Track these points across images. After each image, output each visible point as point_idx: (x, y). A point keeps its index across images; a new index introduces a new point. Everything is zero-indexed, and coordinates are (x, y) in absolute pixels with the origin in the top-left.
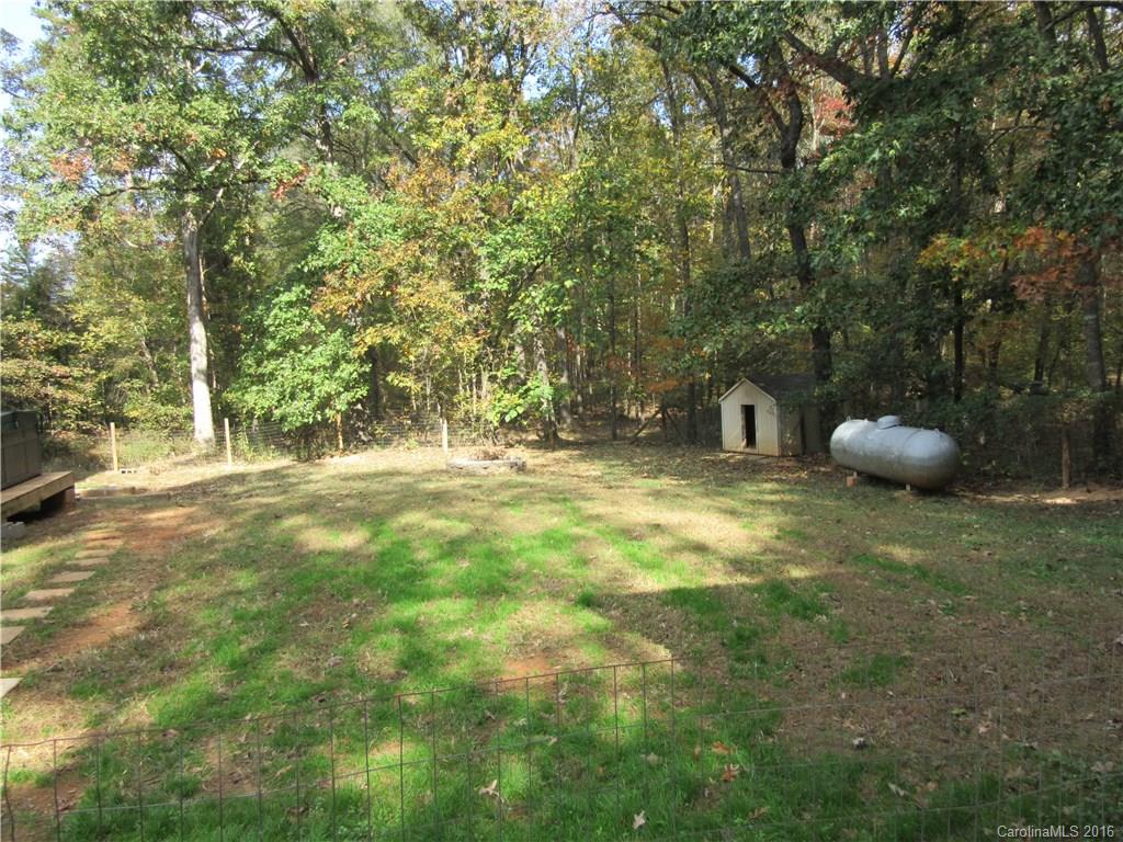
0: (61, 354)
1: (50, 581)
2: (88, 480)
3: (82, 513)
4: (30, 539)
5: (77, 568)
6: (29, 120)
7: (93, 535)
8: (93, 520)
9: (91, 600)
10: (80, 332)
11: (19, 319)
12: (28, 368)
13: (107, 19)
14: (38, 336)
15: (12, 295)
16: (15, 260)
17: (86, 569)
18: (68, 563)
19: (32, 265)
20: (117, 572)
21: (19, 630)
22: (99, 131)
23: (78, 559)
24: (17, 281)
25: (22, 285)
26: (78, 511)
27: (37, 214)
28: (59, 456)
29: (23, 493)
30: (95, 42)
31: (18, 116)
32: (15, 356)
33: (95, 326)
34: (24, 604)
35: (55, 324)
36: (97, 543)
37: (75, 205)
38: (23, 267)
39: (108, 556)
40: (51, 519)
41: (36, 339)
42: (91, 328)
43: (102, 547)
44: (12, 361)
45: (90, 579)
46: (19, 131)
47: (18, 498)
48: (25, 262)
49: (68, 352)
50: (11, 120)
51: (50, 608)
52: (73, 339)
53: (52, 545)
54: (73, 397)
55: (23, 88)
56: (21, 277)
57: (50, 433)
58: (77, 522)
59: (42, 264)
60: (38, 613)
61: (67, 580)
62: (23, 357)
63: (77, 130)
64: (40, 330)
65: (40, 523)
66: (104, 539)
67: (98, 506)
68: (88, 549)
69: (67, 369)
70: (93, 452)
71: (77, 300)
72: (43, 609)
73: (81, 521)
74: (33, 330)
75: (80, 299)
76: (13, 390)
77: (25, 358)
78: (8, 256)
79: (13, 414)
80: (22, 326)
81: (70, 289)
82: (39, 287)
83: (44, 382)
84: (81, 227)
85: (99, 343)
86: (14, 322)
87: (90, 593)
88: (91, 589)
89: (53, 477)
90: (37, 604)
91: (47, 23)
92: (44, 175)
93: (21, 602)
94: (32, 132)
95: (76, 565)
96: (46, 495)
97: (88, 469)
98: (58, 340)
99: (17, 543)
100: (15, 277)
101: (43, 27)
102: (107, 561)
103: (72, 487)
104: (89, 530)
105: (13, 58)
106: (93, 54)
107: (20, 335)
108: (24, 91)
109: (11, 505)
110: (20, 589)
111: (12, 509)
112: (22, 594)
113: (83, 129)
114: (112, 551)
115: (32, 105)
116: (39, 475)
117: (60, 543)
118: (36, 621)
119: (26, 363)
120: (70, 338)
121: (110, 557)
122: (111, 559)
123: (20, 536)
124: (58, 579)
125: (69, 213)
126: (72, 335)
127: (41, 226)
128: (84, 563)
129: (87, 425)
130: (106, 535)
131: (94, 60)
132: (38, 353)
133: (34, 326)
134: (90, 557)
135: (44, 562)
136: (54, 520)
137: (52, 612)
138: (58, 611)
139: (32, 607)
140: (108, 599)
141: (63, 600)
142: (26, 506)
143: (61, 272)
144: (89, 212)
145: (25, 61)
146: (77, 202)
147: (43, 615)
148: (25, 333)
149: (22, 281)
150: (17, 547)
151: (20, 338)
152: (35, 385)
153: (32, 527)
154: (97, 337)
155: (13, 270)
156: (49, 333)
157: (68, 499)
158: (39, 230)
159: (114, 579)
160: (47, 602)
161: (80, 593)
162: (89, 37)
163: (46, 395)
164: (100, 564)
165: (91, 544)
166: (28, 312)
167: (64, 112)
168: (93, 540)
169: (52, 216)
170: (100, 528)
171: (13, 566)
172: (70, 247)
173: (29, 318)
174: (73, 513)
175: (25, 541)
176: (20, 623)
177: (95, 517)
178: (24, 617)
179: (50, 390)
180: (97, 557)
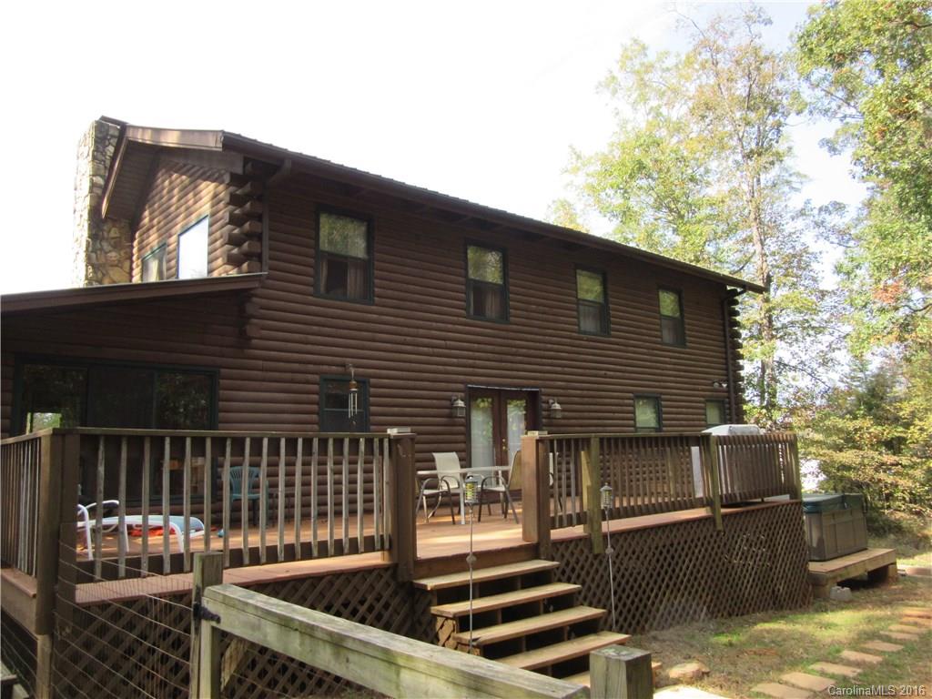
0: (894, 445)
1: (862, 645)
2: (917, 558)
3: (903, 589)
4: (856, 604)
5: (888, 639)
6: (855, 263)
7: (911, 611)
8: (912, 597)
9: (895, 673)
10: (907, 426)
11: (855, 418)
12: (863, 457)
13: (913, 168)
14: (870, 430)
15: (853, 398)
16: (854, 370)
17: (896, 642)
18: (882, 632)
19: (867, 373)
20: (925, 652)
21: (830, 683)
22: (907, 261)
23: (891, 631)
24: (857, 386)
25: (860, 389)
26: (901, 586)
27: (862, 336)
28: (893, 533)
29: (851, 563)
30: (903, 189)
31: (846, 261)
32: (854, 447)
33: (921, 420)
34: (837, 660)
35: (888, 419)
36: (911, 619)
37: (893, 323)
38: (861, 375)
39: (918, 634)
40: (876, 590)
41: (870, 433)
42: (917, 422)
43: (916, 624)
44: (850, 452)
45: (899, 652)
46: (848, 273)
47: (846, 567)
48: (862, 371)
49: (900, 444)
50: (841, 266)
51: (859, 671)
52: (901, 432)
53: (871, 613)
54: (904, 483)
55: (853, 239)
56: (858, 383)
57: (884, 513)
58: (897, 596)
59: (876, 371)
60: (849, 672)
61: (877, 648)
62: (859, 448)
63: (890, 264)
64: (872, 425)
65: (866, 592)
66: (920, 617)
67: (920, 584)
68: (902, 623)
69: (896, 458)
70: (926, 532)
71: (905, 399)
72: (854, 669)
73: (902, 596)
74: (868, 427)
75: (908, 398)
76: (852, 475)
77: (861, 449)
78: (848, 367)
79: (843, 497)
80: (858, 423)
81: (899, 390)
82: (874, 389)
83: (876, 470)
84: (901, 339)
85: (924, 435)
86: (851, 420)
87: (896, 666)
88: (897, 662)
89: (877, 552)
90: (849, 663)
91: (871, 184)
92: (866, 304)
93: (835, 658)
94: (858, 272)
95: (887, 636)
96: (871, 568)
97: (917, 547)
98: (888, 434)
99: (842, 605)
100: (855, 383)
101: (868, 189)
102: (917, 639)
103: (895, 564)
104: (907, 605)
105: (843, 220)
106: (901, 200)
107: (856, 430)
108: (853, 242)
109: (839, 572)
110: (837, 646)
111: (841, 576)
112: (838, 651)
113: (894, 263)
114: (924, 630)
115: (858, 252)
116: (866, 549)
117: (879, 613)
118: (845, 679)
119: (861, 453)
120: (898, 432)
121: (922, 636)
122: (921, 638)
123: (847, 600)
124: (870, 645)
125: (889, 329)
126: (901, 429)
127: (865, 344)
128: (894, 635)
129: (917, 507)
130: (921, 613)
131: (904, 204)
132: (872, 445)
133: (867, 422)
134: (903, 632)
135: (861, 627)
136: (878, 591)
137: (859, 674)
138: (865, 675)
139: (845, 665)
140: (913, 676)
141: (871, 666)
142: (854, 574)
143: (892, 376)
144: (905, 327)
145: (852, 219)
146: (894, 320)
147: (851, 675)
148: (861, 428)
149: (860, 386)
150: (842, 609)
151: (856, 434)
152: (870, 471)
153: (858, 593)
154: (922, 430)
155: (852, 378)
156: (879, 428)
157: (891, 573)
158: (864, 347)
159: (921, 658)
160: (858, 664)
161: (886, 663)
162: (897, 187)
163: (880, 480)
164: (910, 640)
165: (905, 620)
166: (862, 412)
167: (878, 253)
168: (909, 616)
169: (875, 334)
170: (917, 606)
171: (836, 625)
172: (895, 356)
173: (864, 416)
174: (895, 587)
175: (850, 605)
176: (832, 676)
177: (915, 594)
178: (836, 672)
179: (882, 475)
180: (908, 633)
